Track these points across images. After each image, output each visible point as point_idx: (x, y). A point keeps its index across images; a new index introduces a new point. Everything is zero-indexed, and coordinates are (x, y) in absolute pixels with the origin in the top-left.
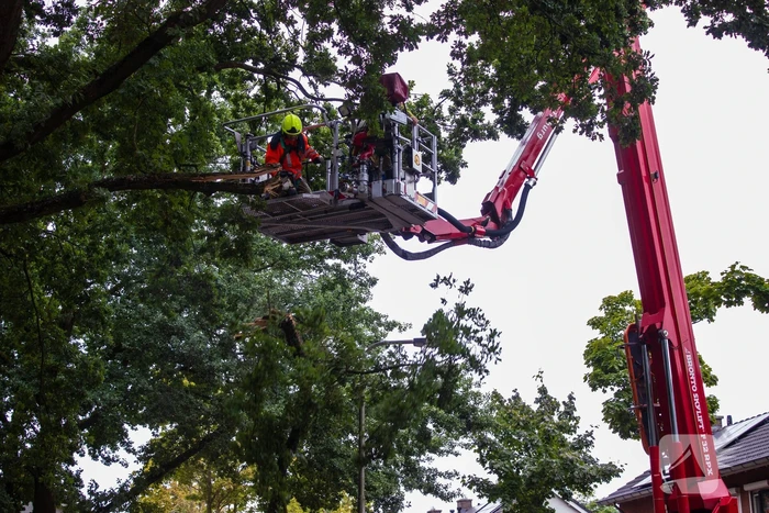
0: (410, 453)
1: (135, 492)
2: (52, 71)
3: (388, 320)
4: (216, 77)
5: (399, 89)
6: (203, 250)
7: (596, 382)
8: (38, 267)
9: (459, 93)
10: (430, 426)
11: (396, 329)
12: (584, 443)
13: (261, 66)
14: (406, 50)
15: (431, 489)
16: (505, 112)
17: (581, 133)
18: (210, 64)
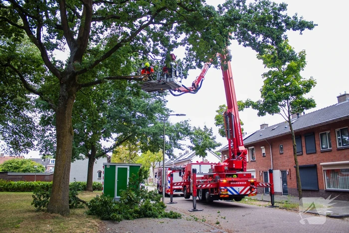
0: (175, 140)
1: (113, 148)
2: (95, 53)
3: (170, 110)
4: (132, 54)
5: (173, 57)
6: (129, 94)
7: (217, 125)
8: (92, 97)
9: (187, 58)
10: (180, 134)
12: (214, 138)
13: (142, 52)
15: (180, 148)
18: (131, 51)
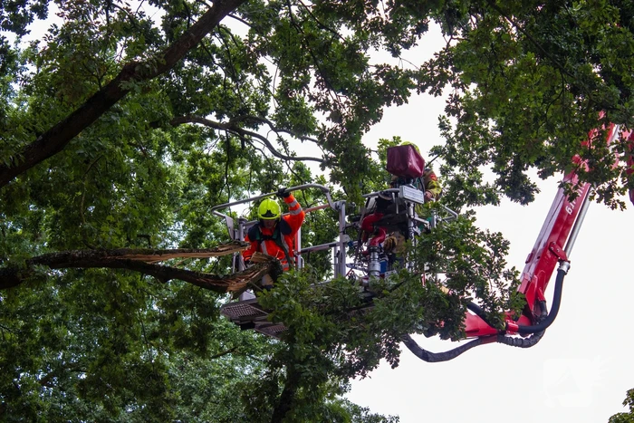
4: (167, 136)
16: (507, 171)
17: (599, 201)
18: (165, 118)
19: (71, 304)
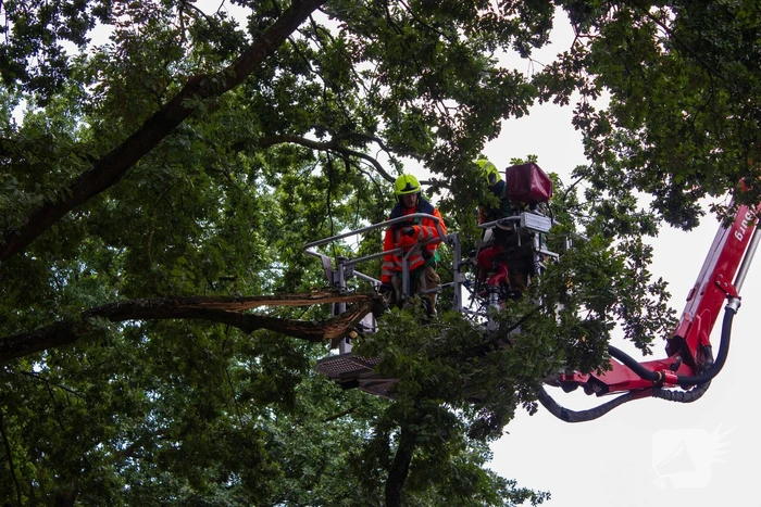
2: (33, 160)
3: (517, 487)
4: (260, 156)
8: (20, 422)
9: (600, 170)
11: (528, 501)
13: (328, 138)
14: (512, 117)
16: (665, 192)
18: (251, 141)
19: (147, 361)
